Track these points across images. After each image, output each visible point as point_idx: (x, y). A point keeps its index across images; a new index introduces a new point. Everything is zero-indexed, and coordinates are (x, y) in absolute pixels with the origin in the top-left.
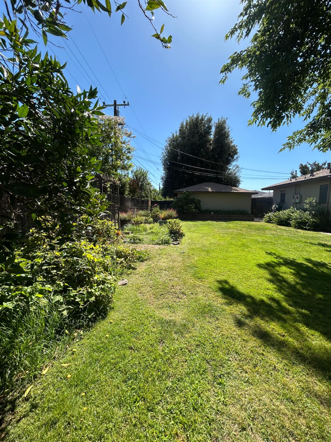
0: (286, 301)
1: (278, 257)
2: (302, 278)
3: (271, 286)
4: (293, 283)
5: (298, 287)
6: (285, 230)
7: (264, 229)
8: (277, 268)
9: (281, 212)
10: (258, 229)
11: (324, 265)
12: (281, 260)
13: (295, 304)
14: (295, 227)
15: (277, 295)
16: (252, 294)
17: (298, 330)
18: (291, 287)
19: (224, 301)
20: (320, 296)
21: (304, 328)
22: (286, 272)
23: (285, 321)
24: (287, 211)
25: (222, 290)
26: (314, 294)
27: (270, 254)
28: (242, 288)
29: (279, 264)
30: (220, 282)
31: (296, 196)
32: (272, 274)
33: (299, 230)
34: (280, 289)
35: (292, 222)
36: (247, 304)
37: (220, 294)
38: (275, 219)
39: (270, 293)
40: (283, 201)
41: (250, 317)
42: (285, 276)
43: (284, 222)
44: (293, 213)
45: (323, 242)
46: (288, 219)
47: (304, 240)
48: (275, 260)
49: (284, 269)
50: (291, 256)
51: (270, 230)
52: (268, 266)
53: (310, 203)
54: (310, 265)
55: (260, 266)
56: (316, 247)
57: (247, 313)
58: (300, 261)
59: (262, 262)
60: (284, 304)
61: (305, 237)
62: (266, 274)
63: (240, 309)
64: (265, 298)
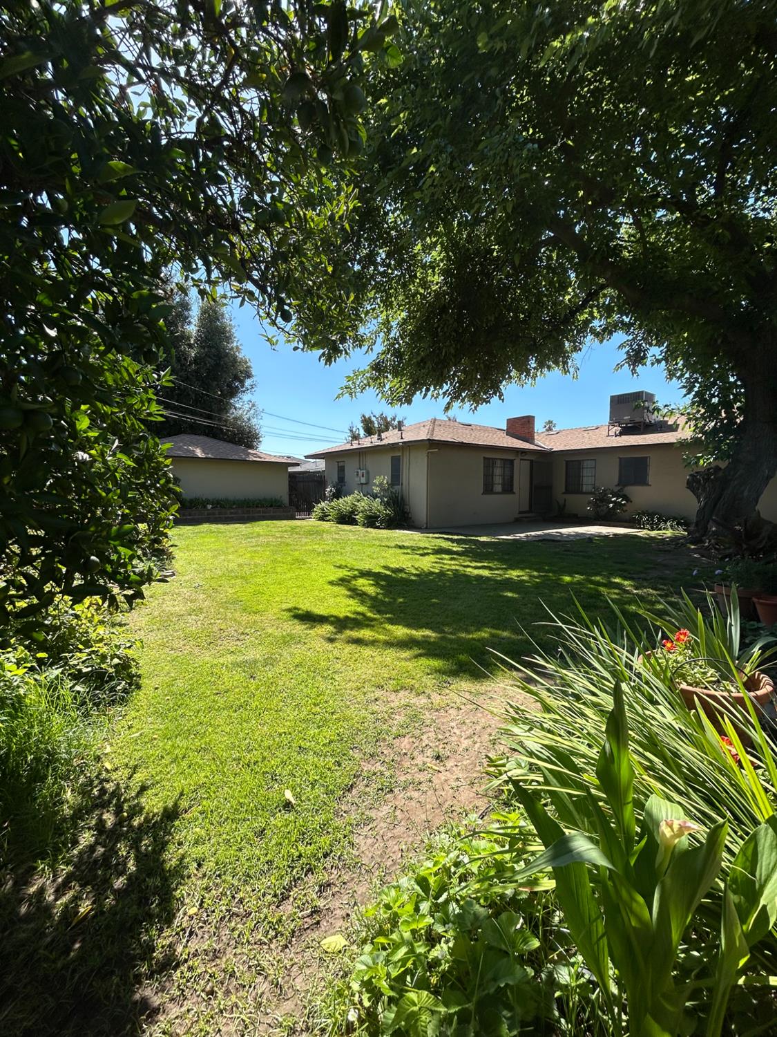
0: (371, 611)
1: (352, 569)
2: (382, 587)
3: (351, 602)
4: (374, 594)
5: (380, 596)
6: (350, 531)
7: (319, 533)
8: (354, 582)
9: (341, 500)
10: (309, 533)
11: (401, 570)
12: (356, 573)
13: (379, 612)
14: (364, 525)
15: (361, 609)
16: (335, 613)
17: (384, 628)
18: (374, 599)
19: (304, 627)
20: (401, 600)
21: (389, 627)
22: (364, 585)
23: (373, 626)
24: (349, 499)
25: (296, 617)
26: (395, 600)
27: (340, 567)
28: (319, 610)
29: (355, 577)
30: (289, 610)
31: (360, 472)
32: (349, 590)
33: (369, 530)
34: (362, 603)
35: (359, 517)
36: (332, 623)
37: (296, 621)
38: (333, 513)
39: (353, 609)
40: (341, 480)
41: (340, 632)
42: (364, 589)
43: (347, 519)
44: (358, 501)
45: (400, 544)
46: (352, 512)
47: (377, 543)
48: (349, 574)
49: (361, 581)
50: (366, 566)
51: (328, 532)
52: (343, 582)
53: (381, 484)
54: (388, 573)
55: (331, 583)
56: (392, 551)
57: (334, 630)
58: (377, 570)
59: (332, 578)
60: (369, 614)
61: (378, 539)
62: (343, 591)
63: (327, 629)
64: (349, 614)
